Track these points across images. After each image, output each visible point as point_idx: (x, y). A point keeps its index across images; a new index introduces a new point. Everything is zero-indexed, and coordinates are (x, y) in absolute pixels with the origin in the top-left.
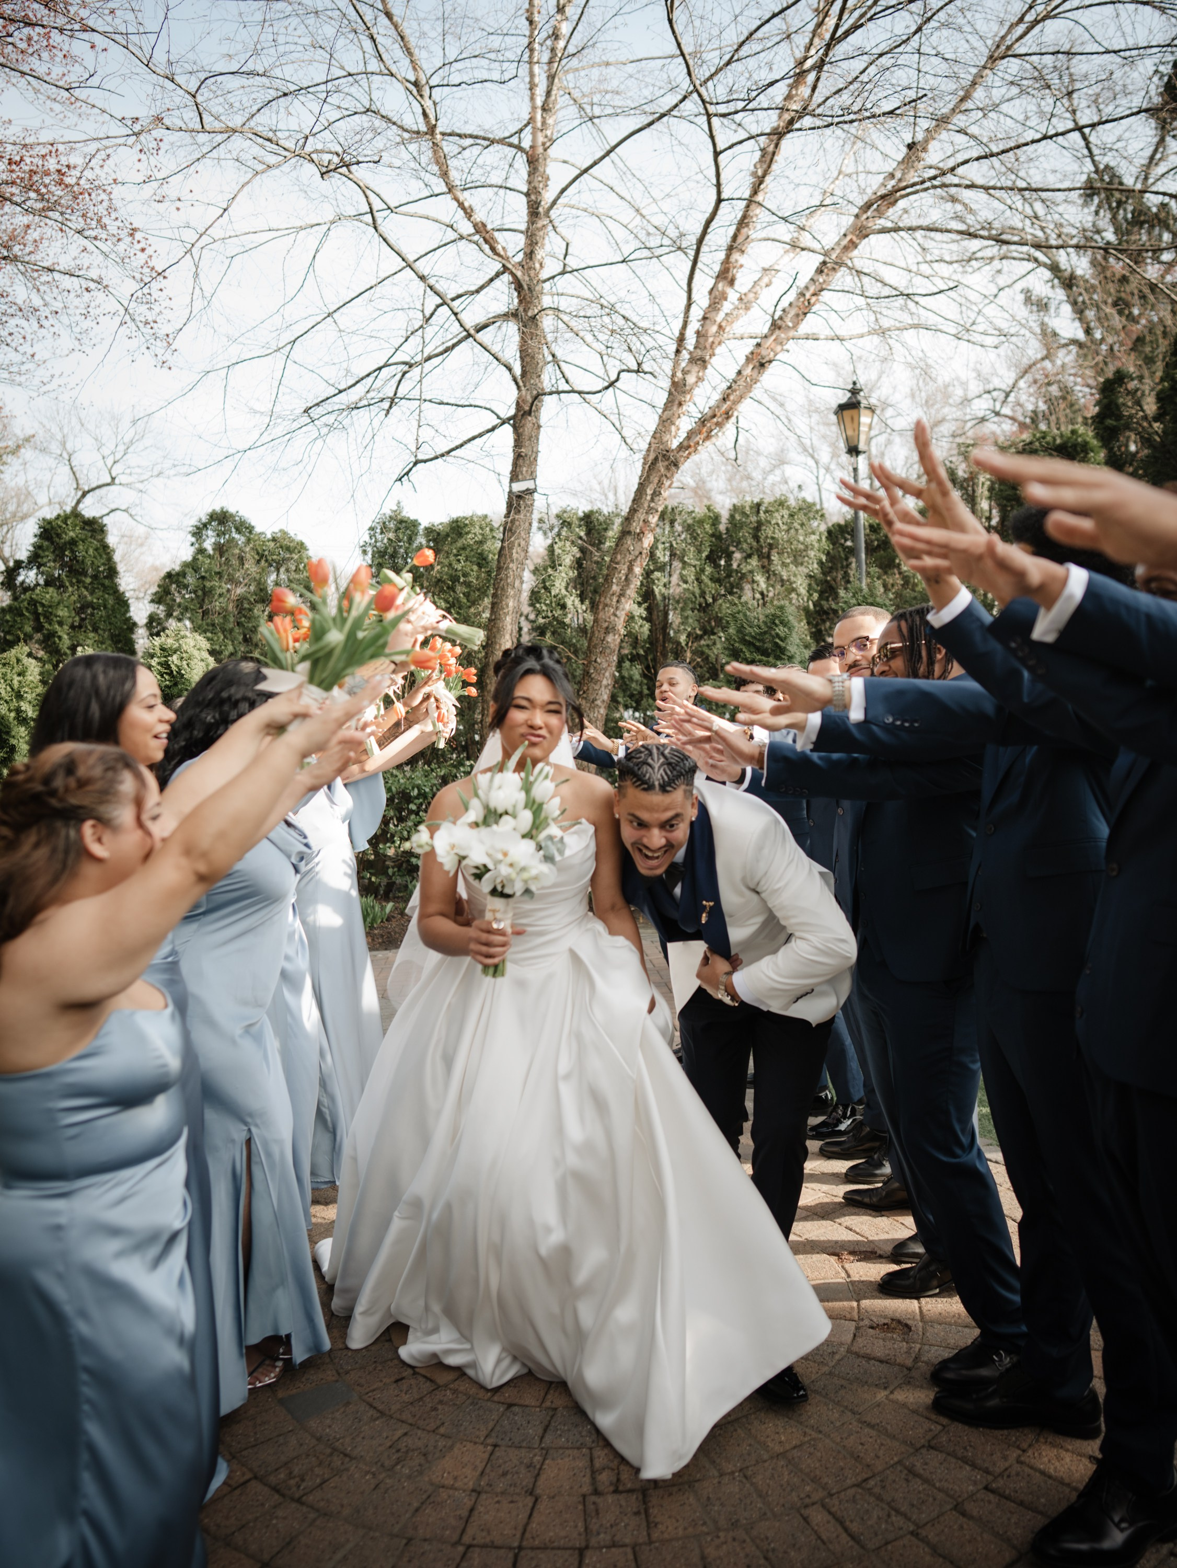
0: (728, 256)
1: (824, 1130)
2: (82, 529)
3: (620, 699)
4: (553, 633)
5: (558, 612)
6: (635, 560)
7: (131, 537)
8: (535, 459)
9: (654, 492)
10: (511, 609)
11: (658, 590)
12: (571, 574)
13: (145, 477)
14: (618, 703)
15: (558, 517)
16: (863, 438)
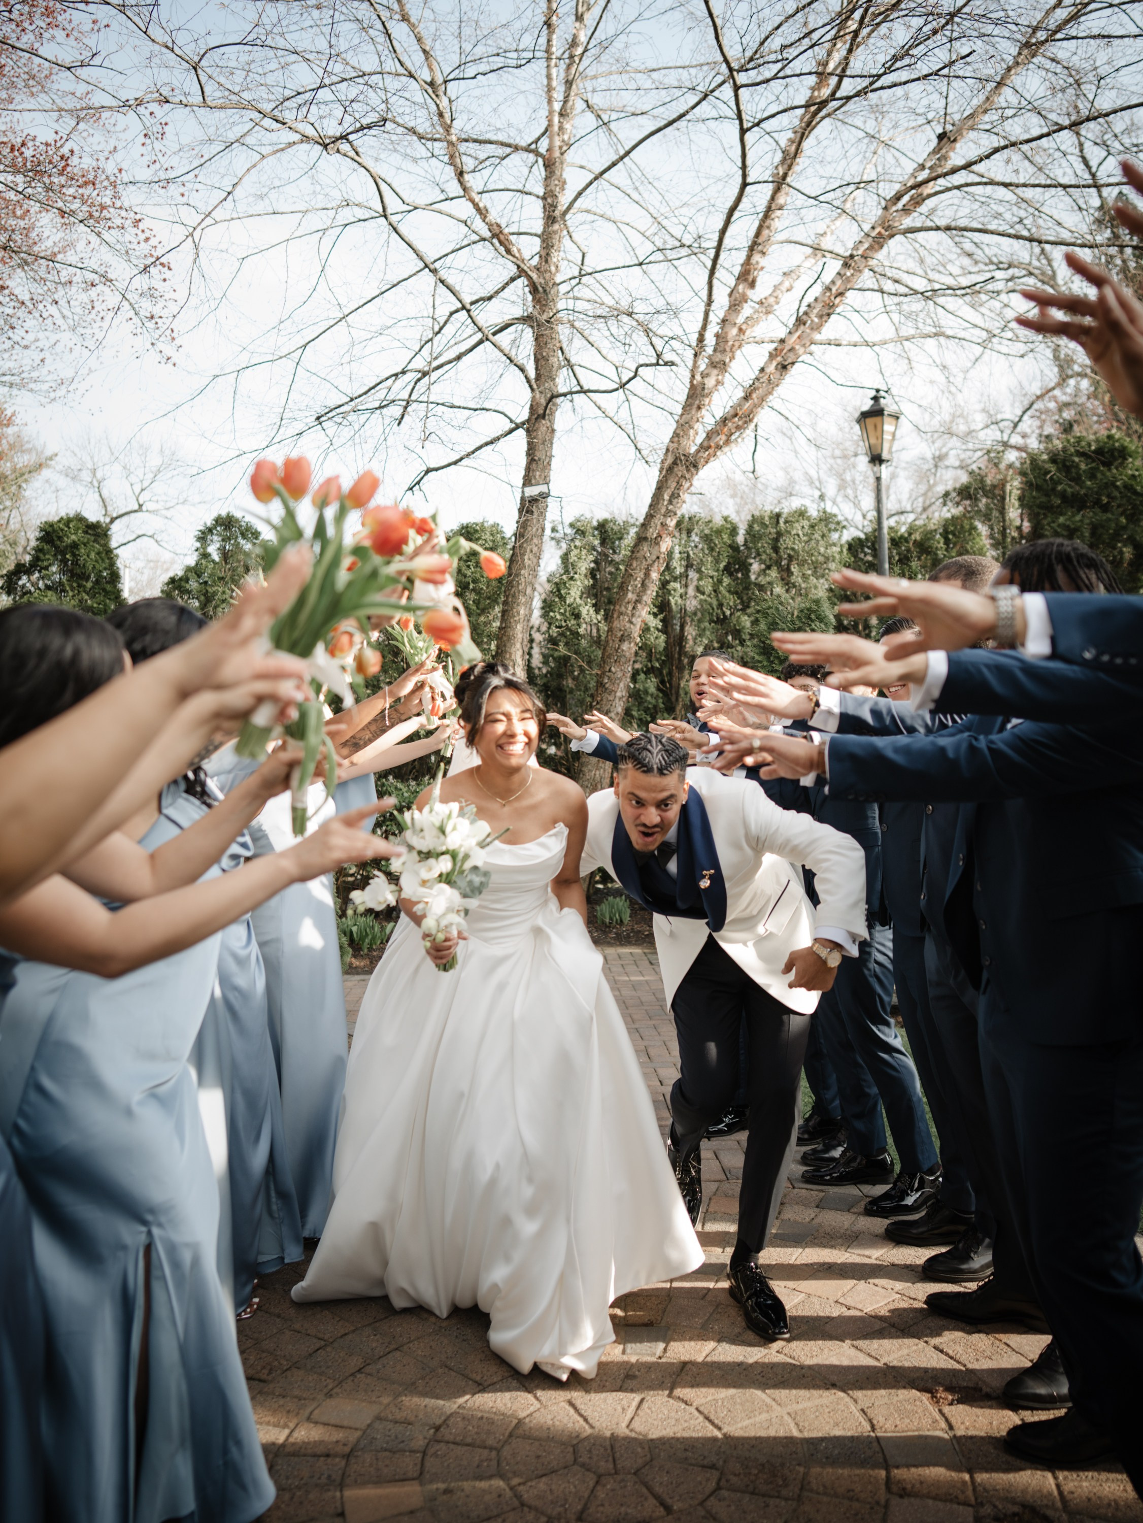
0: (749, 257)
1: (887, 1204)
2: (86, 532)
3: (635, 713)
4: (567, 644)
5: (572, 623)
6: (651, 565)
7: (158, 561)
8: (549, 464)
9: (673, 494)
10: (522, 616)
11: (674, 601)
12: (586, 582)
13: (172, 504)
14: (632, 717)
15: (572, 525)
16: (886, 446)
